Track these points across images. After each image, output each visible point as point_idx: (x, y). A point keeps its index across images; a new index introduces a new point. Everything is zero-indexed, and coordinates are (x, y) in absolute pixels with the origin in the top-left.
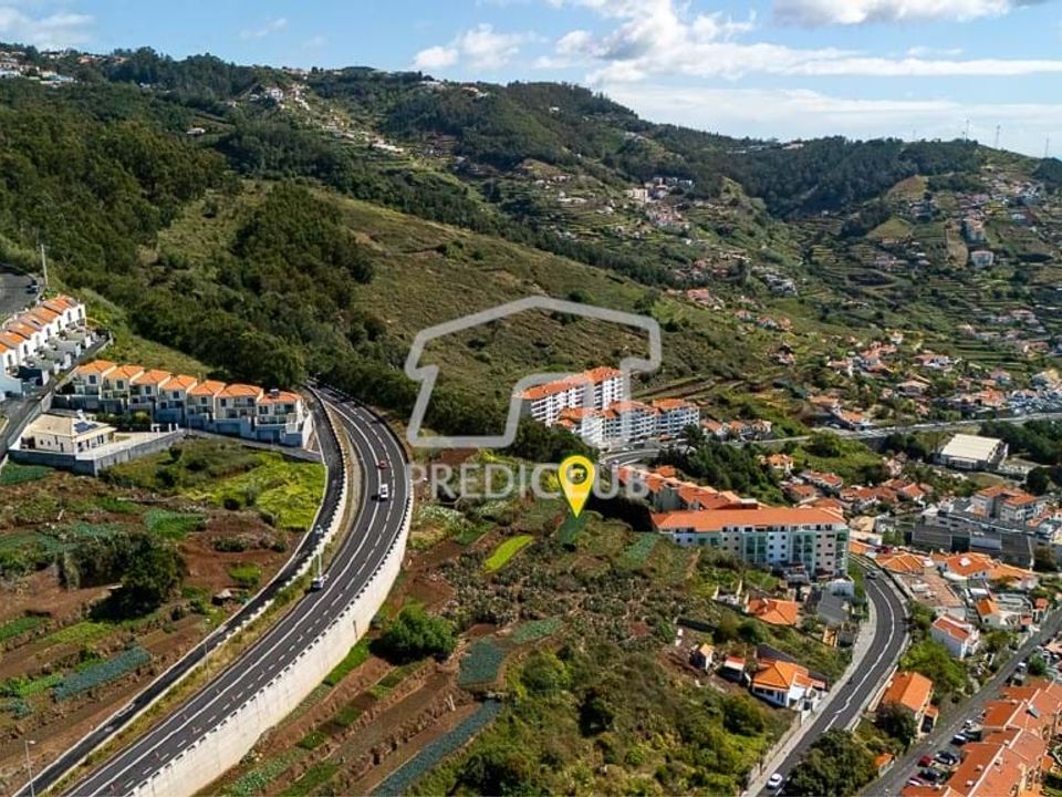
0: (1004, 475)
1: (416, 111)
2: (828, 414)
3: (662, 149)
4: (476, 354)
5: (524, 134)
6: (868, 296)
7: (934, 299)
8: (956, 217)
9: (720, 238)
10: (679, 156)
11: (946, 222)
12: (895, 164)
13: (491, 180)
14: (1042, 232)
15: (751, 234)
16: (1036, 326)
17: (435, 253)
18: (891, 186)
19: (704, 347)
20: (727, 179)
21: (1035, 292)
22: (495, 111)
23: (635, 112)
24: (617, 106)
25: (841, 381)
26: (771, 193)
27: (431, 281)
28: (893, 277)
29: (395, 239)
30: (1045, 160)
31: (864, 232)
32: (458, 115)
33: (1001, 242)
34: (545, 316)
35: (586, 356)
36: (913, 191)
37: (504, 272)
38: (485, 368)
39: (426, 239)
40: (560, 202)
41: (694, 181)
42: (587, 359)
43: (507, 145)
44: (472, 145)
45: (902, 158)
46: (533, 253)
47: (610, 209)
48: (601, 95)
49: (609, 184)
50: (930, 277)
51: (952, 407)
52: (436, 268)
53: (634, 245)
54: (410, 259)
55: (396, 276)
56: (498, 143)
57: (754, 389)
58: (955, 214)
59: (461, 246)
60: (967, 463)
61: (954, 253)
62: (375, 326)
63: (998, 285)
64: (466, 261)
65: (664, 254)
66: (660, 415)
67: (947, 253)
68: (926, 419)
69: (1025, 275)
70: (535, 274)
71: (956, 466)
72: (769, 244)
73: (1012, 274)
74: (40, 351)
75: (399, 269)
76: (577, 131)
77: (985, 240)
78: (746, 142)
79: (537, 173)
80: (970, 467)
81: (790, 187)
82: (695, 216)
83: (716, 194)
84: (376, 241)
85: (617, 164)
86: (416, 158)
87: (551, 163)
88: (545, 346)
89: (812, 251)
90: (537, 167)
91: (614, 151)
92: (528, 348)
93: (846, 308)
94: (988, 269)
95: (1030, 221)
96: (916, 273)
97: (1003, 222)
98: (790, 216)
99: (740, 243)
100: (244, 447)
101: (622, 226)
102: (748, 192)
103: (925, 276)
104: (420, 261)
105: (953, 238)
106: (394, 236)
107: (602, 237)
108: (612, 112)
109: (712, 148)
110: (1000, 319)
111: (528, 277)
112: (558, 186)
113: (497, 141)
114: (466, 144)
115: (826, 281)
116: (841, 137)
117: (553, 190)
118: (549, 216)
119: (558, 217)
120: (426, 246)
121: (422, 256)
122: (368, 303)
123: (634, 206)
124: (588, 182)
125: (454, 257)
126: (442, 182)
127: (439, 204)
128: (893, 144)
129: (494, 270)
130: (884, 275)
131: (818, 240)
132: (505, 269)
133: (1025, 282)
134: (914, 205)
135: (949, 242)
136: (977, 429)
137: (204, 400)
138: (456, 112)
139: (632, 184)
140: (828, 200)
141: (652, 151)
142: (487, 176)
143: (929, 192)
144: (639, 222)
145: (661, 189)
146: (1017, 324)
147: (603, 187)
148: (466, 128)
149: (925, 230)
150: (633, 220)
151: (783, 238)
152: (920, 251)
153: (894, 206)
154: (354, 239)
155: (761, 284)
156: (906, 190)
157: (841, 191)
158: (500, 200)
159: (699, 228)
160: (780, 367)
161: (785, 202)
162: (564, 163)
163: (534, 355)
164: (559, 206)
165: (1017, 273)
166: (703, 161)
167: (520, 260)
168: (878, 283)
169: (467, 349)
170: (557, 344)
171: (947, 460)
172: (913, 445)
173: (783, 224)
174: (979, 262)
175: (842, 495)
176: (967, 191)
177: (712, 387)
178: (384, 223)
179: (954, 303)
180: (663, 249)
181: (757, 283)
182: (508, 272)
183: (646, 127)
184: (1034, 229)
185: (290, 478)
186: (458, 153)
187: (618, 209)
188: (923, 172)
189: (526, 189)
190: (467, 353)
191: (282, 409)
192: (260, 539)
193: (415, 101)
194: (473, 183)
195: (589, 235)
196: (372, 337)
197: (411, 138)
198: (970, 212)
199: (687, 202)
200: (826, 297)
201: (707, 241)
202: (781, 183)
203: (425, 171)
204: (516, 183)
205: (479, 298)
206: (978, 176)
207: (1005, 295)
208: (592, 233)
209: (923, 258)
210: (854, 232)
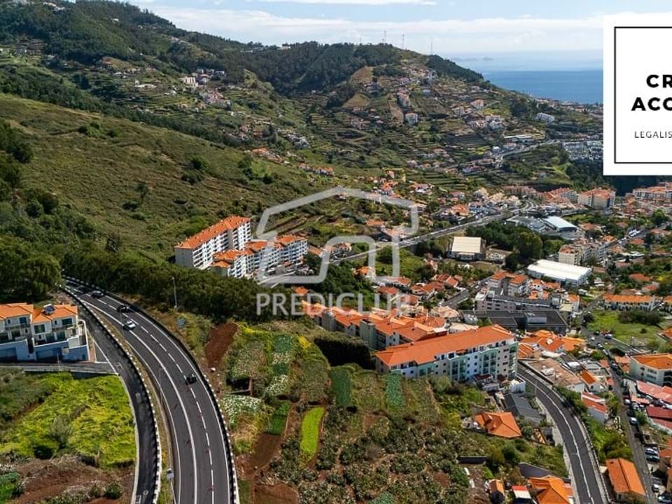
0: (491, 262)
1: (7, 21)
2: (379, 233)
3: (199, 49)
4: (132, 214)
5: (99, 38)
6: (351, 146)
7: (390, 145)
8: (393, 93)
9: (251, 110)
10: (212, 55)
11: (388, 96)
12: (352, 59)
13: (79, 73)
14: (441, 100)
15: (271, 107)
16: (448, 158)
17: (77, 133)
18: (352, 73)
19: (291, 193)
20: (246, 70)
21: (444, 138)
22: (73, 21)
23: (173, 24)
24: (159, 18)
25: (378, 208)
26: (277, 79)
27: (81, 157)
28: (363, 133)
29: (41, 124)
30: (431, 56)
31: (341, 104)
32: (43, 24)
33: (419, 107)
34: (178, 178)
35: (215, 207)
36: (365, 76)
37: (136, 146)
38: (143, 226)
39: (68, 122)
40: (138, 88)
41: (225, 71)
42: (217, 210)
43: (87, 46)
44: (58, 45)
45: (356, 56)
46: (153, 129)
47: (174, 92)
48: (147, 11)
49: (168, 74)
50: (385, 131)
51: (443, 219)
52: (82, 146)
53: (197, 117)
54: (58, 139)
55: (51, 155)
56: (80, 45)
57: (331, 220)
58: (392, 90)
59: (97, 127)
60: (468, 256)
61: (395, 115)
62: (49, 200)
63: (423, 134)
64: (104, 139)
65: (219, 122)
66: (283, 248)
67: (392, 115)
68: (434, 228)
69: (437, 128)
70: (160, 146)
71: (462, 258)
72: (283, 114)
73: (429, 127)
75: (52, 149)
76: (137, 36)
77: (411, 106)
78: (250, 45)
79: (114, 66)
80: (471, 259)
81: (288, 75)
82: (231, 95)
83: (242, 79)
84: (25, 126)
85: (169, 60)
86: (15, 56)
87: (125, 59)
88: (184, 203)
89: (311, 117)
90: (114, 63)
91: (165, 51)
92: (171, 206)
93: (342, 154)
94: (416, 124)
95: (433, 94)
96: (376, 130)
97: (419, 95)
98: (291, 94)
99: (264, 113)
100: (27, 373)
101: (186, 104)
102: (261, 78)
103: (382, 131)
104: (68, 141)
105: (393, 106)
106: (40, 121)
107: (172, 111)
108: (157, 23)
109: (231, 49)
110: (429, 155)
111: (156, 149)
112: (132, 76)
113: (78, 43)
114: (53, 45)
115: (324, 137)
116: (315, 42)
117: (129, 79)
118: (131, 98)
119: (138, 98)
120: (68, 128)
121: (67, 136)
122: (33, 180)
123: (190, 89)
124: (153, 73)
125: (94, 136)
126: (40, 74)
127: (51, 92)
128: (348, 47)
129: (128, 145)
130: (359, 131)
131: (313, 110)
132: (136, 144)
133: (437, 131)
134: (367, 86)
135: (392, 108)
136: (463, 232)
138: (40, 21)
139: (183, 74)
140: (313, 83)
141: (193, 51)
142: (76, 70)
143: (375, 77)
144: (196, 101)
145: (204, 77)
146: (438, 158)
147: (164, 76)
148: (50, 33)
149: (377, 101)
150: (191, 99)
151: (290, 109)
152: (377, 115)
153: (356, 87)
154: (9, 125)
155: (286, 141)
156: (361, 76)
157: (321, 77)
158: (90, 87)
159: (236, 104)
160: (341, 202)
161: (287, 85)
162: (134, 59)
163: (178, 210)
164: (137, 90)
165: (432, 127)
166: (228, 58)
167: (146, 136)
168: (356, 137)
169: (123, 211)
170: (192, 200)
171: (456, 256)
172: (433, 247)
173: (287, 100)
174: (411, 120)
175: (414, 291)
176: (396, 76)
177: (305, 222)
178: (27, 111)
179: (401, 147)
180: (218, 120)
181: (284, 141)
182: (139, 145)
183: (181, 34)
184: (436, 98)
185: (90, 400)
186: (49, 52)
187: (179, 92)
188: (369, 65)
189: (108, 79)
190: (125, 214)
191: (60, 324)
192: (89, 488)
193: (4, 12)
194: (65, 75)
195: (164, 111)
196: (48, 210)
197: (6, 41)
198: (400, 89)
199: (223, 86)
200: (328, 148)
201: (244, 113)
202: (281, 73)
203: (26, 66)
204: (100, 75)
205: (122, 168)
206: (400, 66)
207: (428, 140)
208: (164, 109)
209: (379, 119)
210: (334, 104)
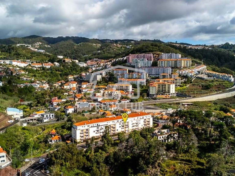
74: (200, 70)
137: (219, 75)
191: (229, 76)
